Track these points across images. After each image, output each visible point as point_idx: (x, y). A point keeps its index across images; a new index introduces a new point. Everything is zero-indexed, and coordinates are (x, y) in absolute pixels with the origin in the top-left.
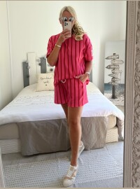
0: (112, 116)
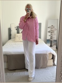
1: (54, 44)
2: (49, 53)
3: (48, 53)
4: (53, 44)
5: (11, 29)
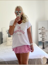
0: (45, 58)
1: (47, 46)
2: (43, 57)
4: (45, 46)
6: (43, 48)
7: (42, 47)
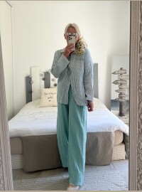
0: (119, 131)
2: (116, 129)
3: (113, 131)
5: (33, 79)
6: (121, 115)
7: (118, 112)
